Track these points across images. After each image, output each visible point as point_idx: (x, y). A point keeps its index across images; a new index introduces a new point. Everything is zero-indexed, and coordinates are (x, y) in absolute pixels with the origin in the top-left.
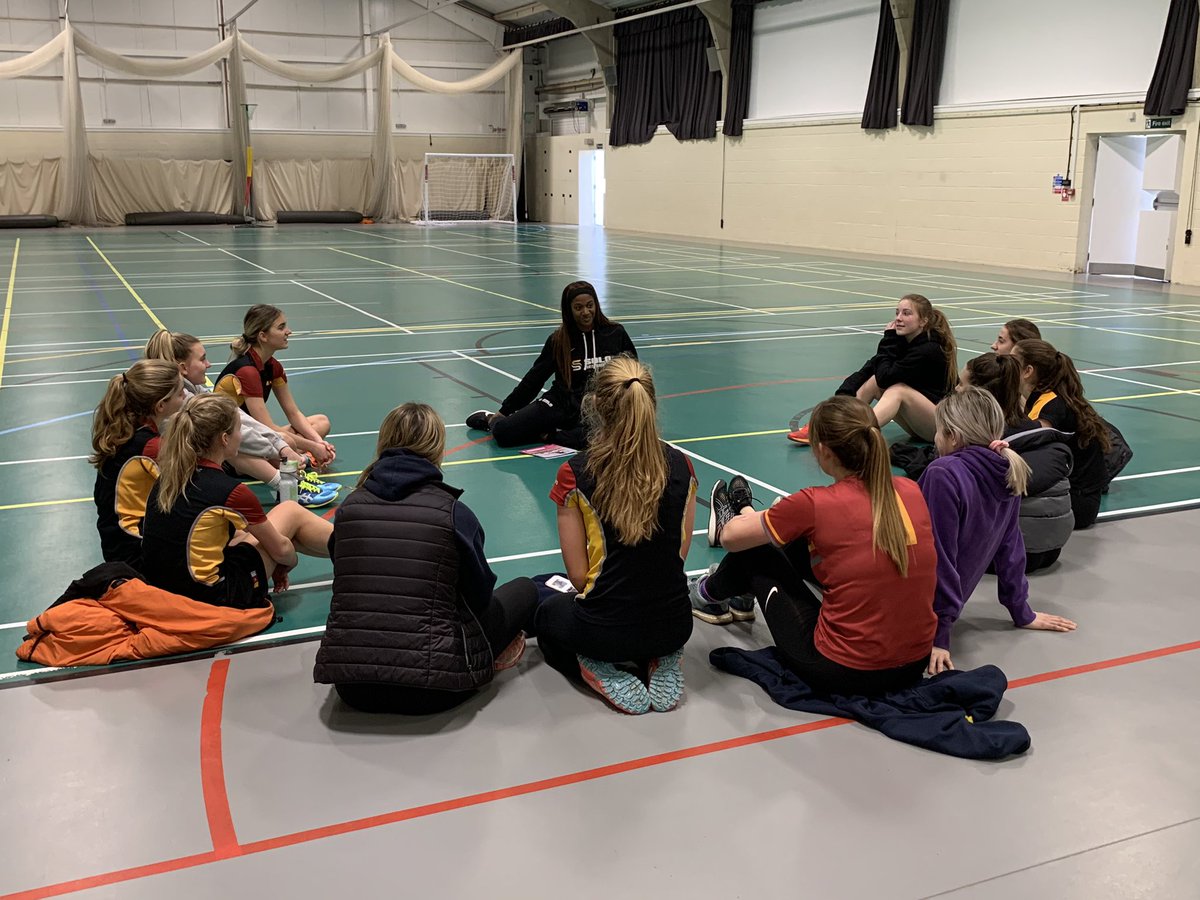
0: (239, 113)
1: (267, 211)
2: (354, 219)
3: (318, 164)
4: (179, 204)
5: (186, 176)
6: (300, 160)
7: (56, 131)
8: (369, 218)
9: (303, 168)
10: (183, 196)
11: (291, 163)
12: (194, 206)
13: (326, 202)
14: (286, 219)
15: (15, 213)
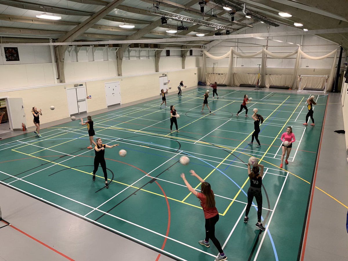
0: (264, 64)
1: (268, 86)
2: (287, 88)
3: (281, 76)
4: (250, 83)
5: (252, 77)
6: (277, 74)
7: (227, 68)
8: (291, 88)
9: (277, 76)
10: (251, 81)
11: (275, 75)
12: (253, 83)
13: (281, 84)
14: (271, 87)
15: (220, 83)
